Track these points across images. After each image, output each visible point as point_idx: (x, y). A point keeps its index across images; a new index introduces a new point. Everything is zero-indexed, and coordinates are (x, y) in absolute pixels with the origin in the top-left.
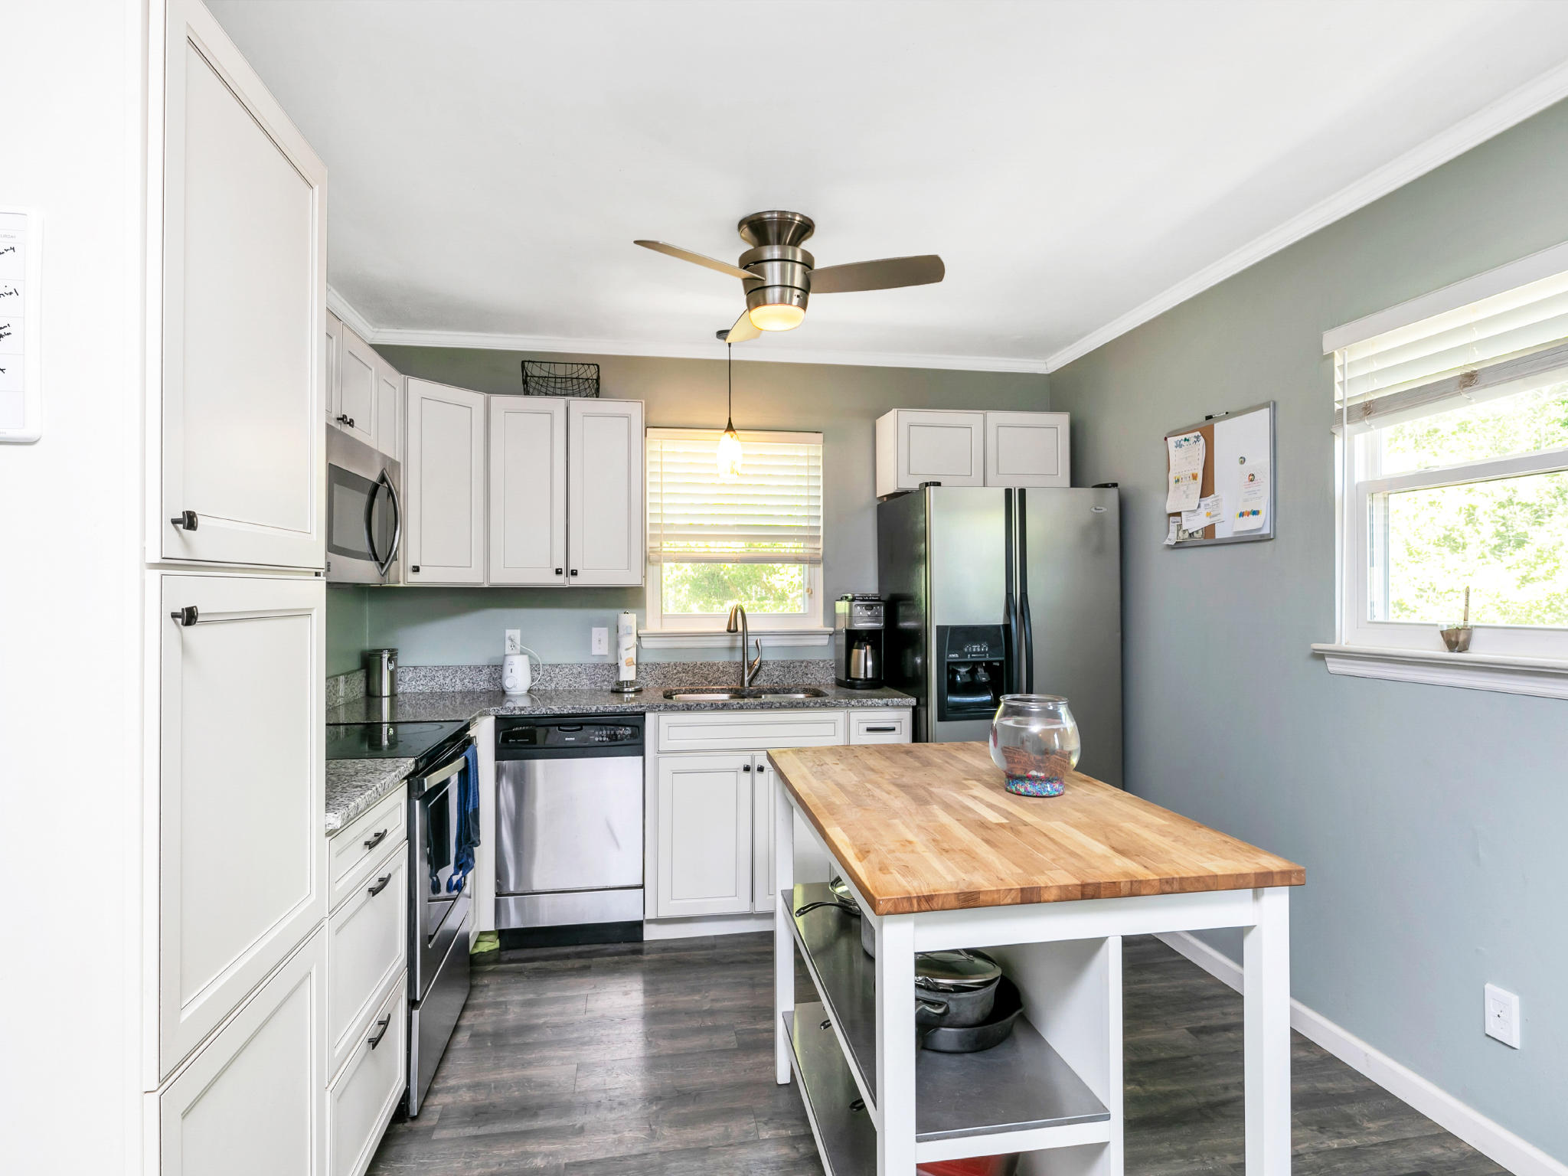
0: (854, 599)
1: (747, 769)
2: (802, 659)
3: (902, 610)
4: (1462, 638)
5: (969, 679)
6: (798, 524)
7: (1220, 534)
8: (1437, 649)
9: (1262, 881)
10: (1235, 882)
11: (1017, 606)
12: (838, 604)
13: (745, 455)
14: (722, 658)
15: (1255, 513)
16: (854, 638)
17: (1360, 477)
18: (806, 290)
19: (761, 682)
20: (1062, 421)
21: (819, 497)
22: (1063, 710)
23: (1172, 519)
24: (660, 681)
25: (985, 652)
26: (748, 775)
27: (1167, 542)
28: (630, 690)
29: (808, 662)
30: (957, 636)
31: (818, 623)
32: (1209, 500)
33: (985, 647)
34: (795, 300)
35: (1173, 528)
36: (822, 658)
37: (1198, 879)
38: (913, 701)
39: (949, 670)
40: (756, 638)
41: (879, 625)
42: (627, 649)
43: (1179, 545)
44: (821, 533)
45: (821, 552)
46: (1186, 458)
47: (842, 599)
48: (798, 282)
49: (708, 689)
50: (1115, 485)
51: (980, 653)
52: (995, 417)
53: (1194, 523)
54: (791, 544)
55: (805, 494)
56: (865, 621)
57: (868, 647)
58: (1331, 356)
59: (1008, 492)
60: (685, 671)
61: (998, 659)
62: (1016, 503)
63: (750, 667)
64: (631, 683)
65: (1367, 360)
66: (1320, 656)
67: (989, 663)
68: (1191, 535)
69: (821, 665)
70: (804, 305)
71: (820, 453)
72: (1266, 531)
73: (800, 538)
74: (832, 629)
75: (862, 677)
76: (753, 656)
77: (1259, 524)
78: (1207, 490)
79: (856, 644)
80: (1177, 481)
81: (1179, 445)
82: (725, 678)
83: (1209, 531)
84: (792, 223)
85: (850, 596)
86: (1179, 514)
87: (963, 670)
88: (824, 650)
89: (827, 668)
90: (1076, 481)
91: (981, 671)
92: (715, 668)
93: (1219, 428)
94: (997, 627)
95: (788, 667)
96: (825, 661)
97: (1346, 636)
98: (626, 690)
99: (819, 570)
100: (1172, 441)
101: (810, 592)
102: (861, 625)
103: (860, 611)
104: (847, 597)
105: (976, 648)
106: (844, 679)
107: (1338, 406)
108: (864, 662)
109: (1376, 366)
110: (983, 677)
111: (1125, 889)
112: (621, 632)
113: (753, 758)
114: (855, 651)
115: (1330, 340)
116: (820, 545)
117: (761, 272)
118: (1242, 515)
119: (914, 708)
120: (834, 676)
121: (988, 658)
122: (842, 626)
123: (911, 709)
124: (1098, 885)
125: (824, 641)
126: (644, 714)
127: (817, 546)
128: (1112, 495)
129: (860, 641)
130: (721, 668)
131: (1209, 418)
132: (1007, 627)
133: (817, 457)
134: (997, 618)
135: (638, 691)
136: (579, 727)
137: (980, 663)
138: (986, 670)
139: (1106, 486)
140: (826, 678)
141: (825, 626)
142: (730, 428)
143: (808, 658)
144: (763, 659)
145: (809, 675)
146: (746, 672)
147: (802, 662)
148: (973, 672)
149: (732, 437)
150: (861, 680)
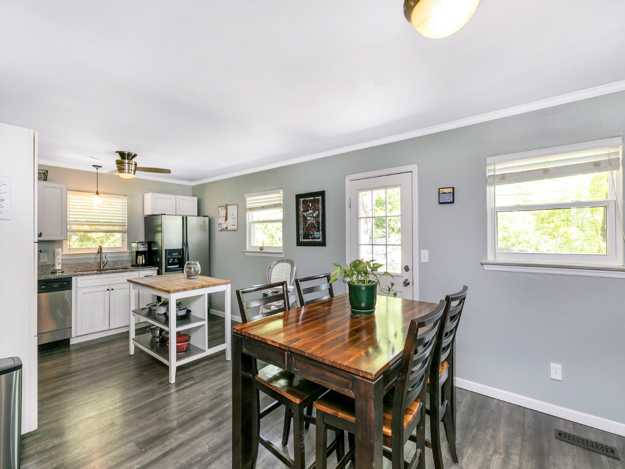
0: (138, 243)
1: (108, 290)
2: (120, 260)
3: (152, 245)
4: (262, 248)
5: (173, 262)
6: (119, 221)
7: (229, 229)
8: (259, 250)
9: (227, 283)
10: (223, 284)
11: (185, 243)
12: (132, 244)
13: (102, 201)
14: (92, 261)
15: (234, 225)
16: (138, 253)
17: (250, 221)
18: (135, 171)
19: (106, 267)
20: (196, 199)
21: (126, 214)
22: (198, 263)
23: (220, 225)
24: (69, 269)
25: (177, 255)
26: (108, 291)
27: (219, 230)
28: (59, 272)
29: (122, 261)
30: (170, 252)
31: (125, 249)
32: (226, 222)
33: (177, 254)
34: (132, 173)
35: (220, 227)
36: (126, 259)
37: (218, 284)
38: (158, 268)
39: (167, 260)
40: (105, 254)
41: (146, 249)
42: (58, 259)
43: (221, 230)
44: (126, 224)
45: (126, 229)
46: (222, 212)
47: (134, 243)
48: (133, 169)
49: (88, 270)
50: (208, 216)
51: (176, 255)
52: (178, 197)
53: (224, 226)
54: (117, 227)
55: (122, 213)
56: (142, 248)
57: (143, 255)
58: (246, 198)
59: (183, 217)
60: (79, 265)
61: (180, 257)
62: (185, 219)
63: (103, 263)
64: (60, 270)
65: (251, 200)
66: (244, 252)
67: (178, 258)
68: (223, 229)
69: (127, 261)
70: (134, 174)
71: (126, 202)
72: (236, 229)
73: (119, 225)
74: (130, 251)
75: (141, 263)
76: (104, 259)
77: (235, 227)
78: (226, 220)
79: (139, 255)
80: (221, 217)
81: (221, 209)
82: (94, 267)
83: (227, 228)
84: (131, 154)
85: (137, 242)
86: (221, 224)
87: (171, 260)
88: (127, 257)
89: (129, 262)
90: (199, 215)
91: (176, 259)
92: (90, 264)
93: (229, 207)
94: (180, 249)
95: (115, 262)
96: (127, 260)
97: (248, 249)
98: (57, 272)
99: (126, 234)
100: (220, 208)
101: (123, 241)
102: (140, 250)
103: (140, 246)
104: (136, 242)
105: (175, 254)
106: (135, 264)
107: (247, 208)
108: (141, 260)
109: (252, 202)
110: (176, 261)
111: (208, 286)
112: (56, 254)
113: (110, 287)
114: (139, 257)
115: (246, 195)
116: (126, 227)
117: (123, 165)
118: (232, 225)
119: (158, 270)
120: (131, 264)
121: (178, 257)
122: (134, 250)
123: (157, 270)
124: (204, 286)
125: (128, 254)
126: (71, 278)
127: (125, 228)
128: (207, 218)
129: (140, 254)
130: (92, 264)
131: (227, 205)
132: (183, 249)
133: (125, 203)
134: (180, 247)
135: (62, 272)
136: (46, 283)
137: (176, 258)
138: (177, 259)
139: (206, 216)
140: (129, 265)
141: (127, 250)
142: (97, 193)
143: (122, 259)
144: (108, 260)
145: (123, 264)
146: (102, 264)
147: (120, 261)
148: (174, 260)
149: (98, 196)
150: (140, 264)
